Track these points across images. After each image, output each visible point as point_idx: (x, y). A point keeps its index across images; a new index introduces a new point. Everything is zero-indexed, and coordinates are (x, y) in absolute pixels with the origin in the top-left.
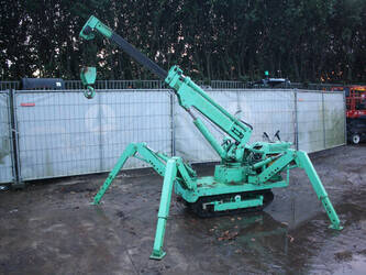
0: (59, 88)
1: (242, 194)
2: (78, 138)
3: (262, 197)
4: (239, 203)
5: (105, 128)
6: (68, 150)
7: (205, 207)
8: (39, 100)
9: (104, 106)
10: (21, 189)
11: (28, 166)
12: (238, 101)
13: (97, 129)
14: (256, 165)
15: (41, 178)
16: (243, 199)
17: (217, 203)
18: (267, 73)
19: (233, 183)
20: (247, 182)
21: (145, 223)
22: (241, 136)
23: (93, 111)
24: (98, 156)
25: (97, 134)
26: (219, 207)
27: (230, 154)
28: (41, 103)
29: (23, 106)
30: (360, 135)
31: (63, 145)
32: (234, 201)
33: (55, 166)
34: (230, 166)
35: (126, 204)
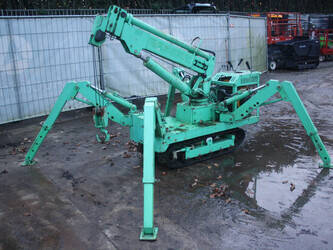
1: (213, 136)
3: (233, 137)
4: (211, 147)
5: (19, 65)
7: (175, 156)
13: (9, 66)
14: (229, 101)
16: (214, 141)
17: (188, 149)
19: (202, 124)
20: (218, 120)
21: (106, 184)
22: (205, 67)
24: (14, 101)
25: (10, 73)
26: (191, 153)
27: (196, 89)
30: (276, 61)
32: (206, 144)
34: (196, 104)
35: (68, 159)
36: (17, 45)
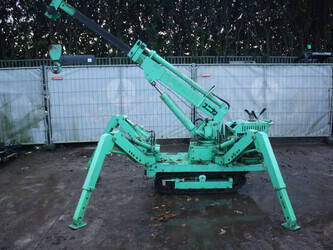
0: (90, 64)
2: (100, 109)
3: (231, 180)
4: (202, 183)
5: (125, 100)
6: (92, 119)
7: (164, 184)
8: (66, 75)
9: (124, 80)
10: (49, 150)
11: (57, 131)
12: (264, 75)
13: (118, 100)
14: (223, 145)
15: (69, 141)
17: (177, 180)
18: (309, 47)
19: (200, 162)
20: (213, 161)
22: (214, 112)
23: (114, 85)
25: (118, 105)
26: (180, 184)
28: (68, 77)
29: (53, 79)
31: (87, 115)
32: (198, 180)
33: (80, 132)
36: (125, 85)
